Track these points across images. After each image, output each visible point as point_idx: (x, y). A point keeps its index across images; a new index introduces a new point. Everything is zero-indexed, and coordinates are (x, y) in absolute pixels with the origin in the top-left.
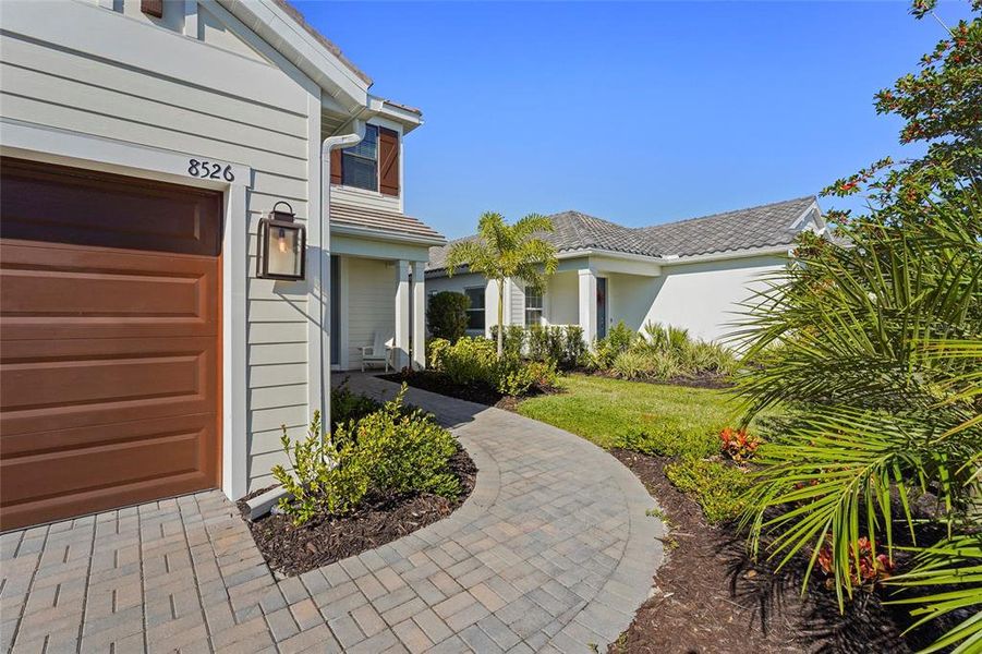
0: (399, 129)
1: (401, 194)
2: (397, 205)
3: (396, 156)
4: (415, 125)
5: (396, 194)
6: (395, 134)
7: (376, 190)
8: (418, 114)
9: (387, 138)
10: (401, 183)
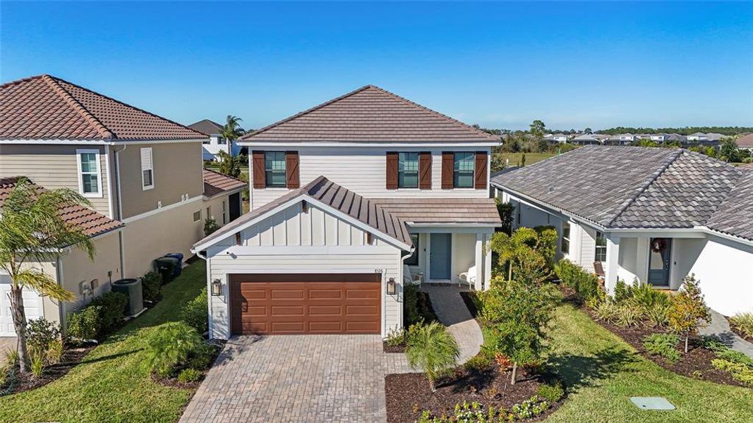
0: (487, 149)
2: (485, 194)
5: (484, 188)
7: (472, 187)
9: (479, 157)
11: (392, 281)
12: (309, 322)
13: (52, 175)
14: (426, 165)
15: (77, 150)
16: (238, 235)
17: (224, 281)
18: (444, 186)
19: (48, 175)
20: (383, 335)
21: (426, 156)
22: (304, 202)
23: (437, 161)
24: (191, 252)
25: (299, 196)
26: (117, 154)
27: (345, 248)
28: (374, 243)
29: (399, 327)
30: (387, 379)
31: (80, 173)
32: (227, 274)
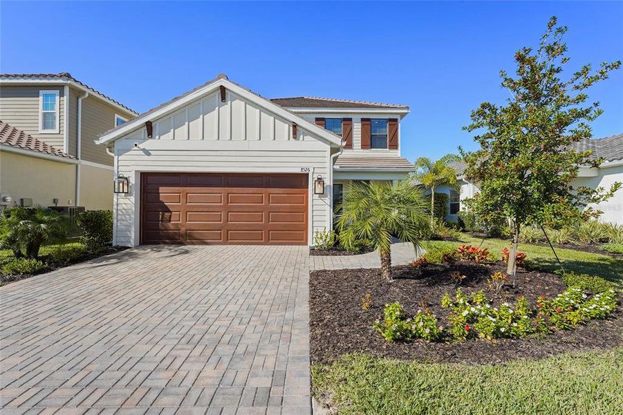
0: (398, 117)
1: (399, 148)
2: (397, 153)
3: (397, 129)
4: (406, 114)
5: (397, 148)
6: (396, 120)
7: (386, 148)
8: (408, 108)
9: (391, 123)
10: (399, 142)
11: (320, 180)
12: (228, 231)
13: (17, 114)
14: (349, 129)
15: (41, 91)
16: (149, 125)
17: (133, 180)
18: (364, 146)
19: (13, 114)
20: (310, 244)
21: (348, 122)
22: (223, 89)
23: (357, 128)
24: (94, 143)
25: (217, 80)
26: (80, 100)
27: (268, 143)
28: (301, 138)
29: (327, 230)
30: (312, 274)
31: (41, 111)
32: (136, 171)
